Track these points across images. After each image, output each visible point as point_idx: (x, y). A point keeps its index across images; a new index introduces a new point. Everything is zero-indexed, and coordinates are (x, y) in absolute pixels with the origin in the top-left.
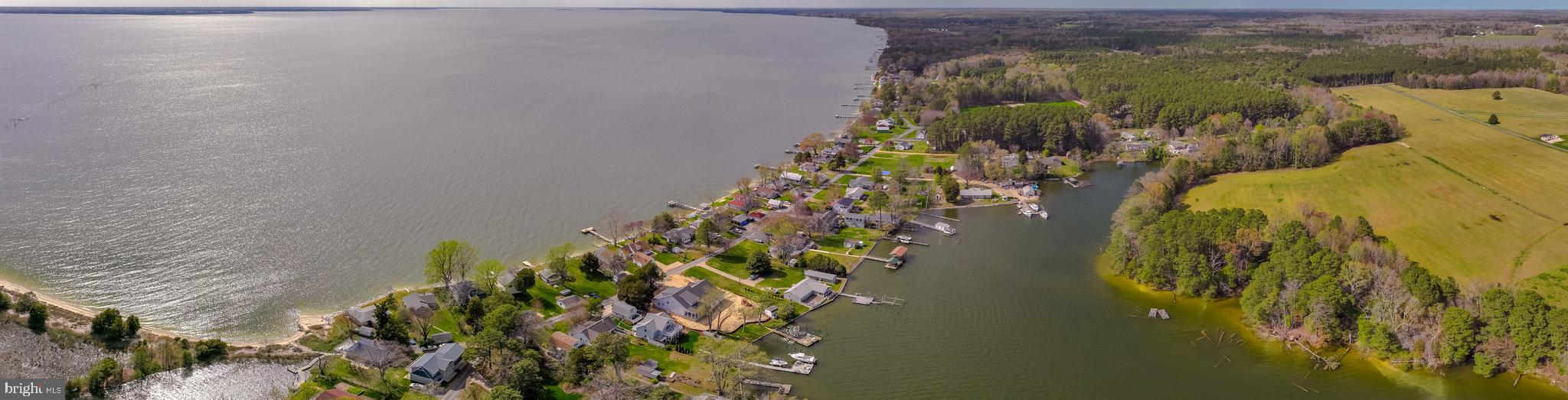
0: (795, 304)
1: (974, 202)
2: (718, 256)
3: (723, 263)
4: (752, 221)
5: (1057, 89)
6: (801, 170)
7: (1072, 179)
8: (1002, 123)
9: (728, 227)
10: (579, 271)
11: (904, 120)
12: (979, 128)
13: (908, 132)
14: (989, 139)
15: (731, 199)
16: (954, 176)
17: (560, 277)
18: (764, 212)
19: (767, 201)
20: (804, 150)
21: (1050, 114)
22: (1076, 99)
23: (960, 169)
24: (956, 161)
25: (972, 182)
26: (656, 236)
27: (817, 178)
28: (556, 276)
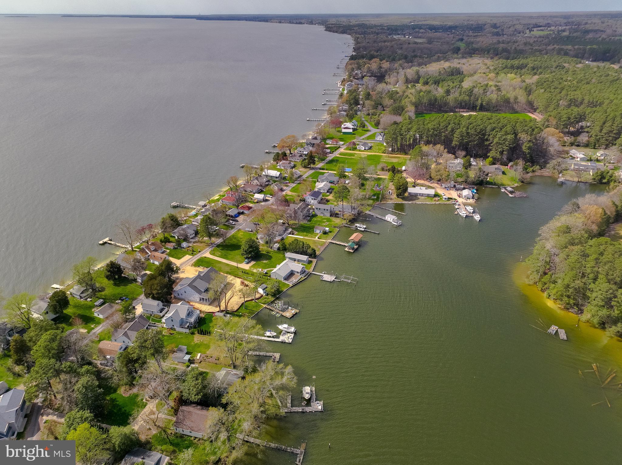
0: (279, 282)
1: (419, 199)
2: (218, 246)
3: (223, 252)
4: (243, 213)
5: (512, 100)
6: (279, 167)
7: (509, 189)
8: (453, 130)
9: (224, 220)
10: (105, 281)
11: (367, 123)
12: (431, 133)
13: (369, 134)
14: (439, 143)
15: (224, 196)
16: (404, 175)
17: (91, 290)
18: (251, 205)
19: (253, 196)
20: (281, 150)
21: (500, 125)
22: (529, 112)
23: (410, 169)
24: (408, 162)
25: (419, 181)
26: (166, 235)
27: (292, 174)
28: (86, 290)
